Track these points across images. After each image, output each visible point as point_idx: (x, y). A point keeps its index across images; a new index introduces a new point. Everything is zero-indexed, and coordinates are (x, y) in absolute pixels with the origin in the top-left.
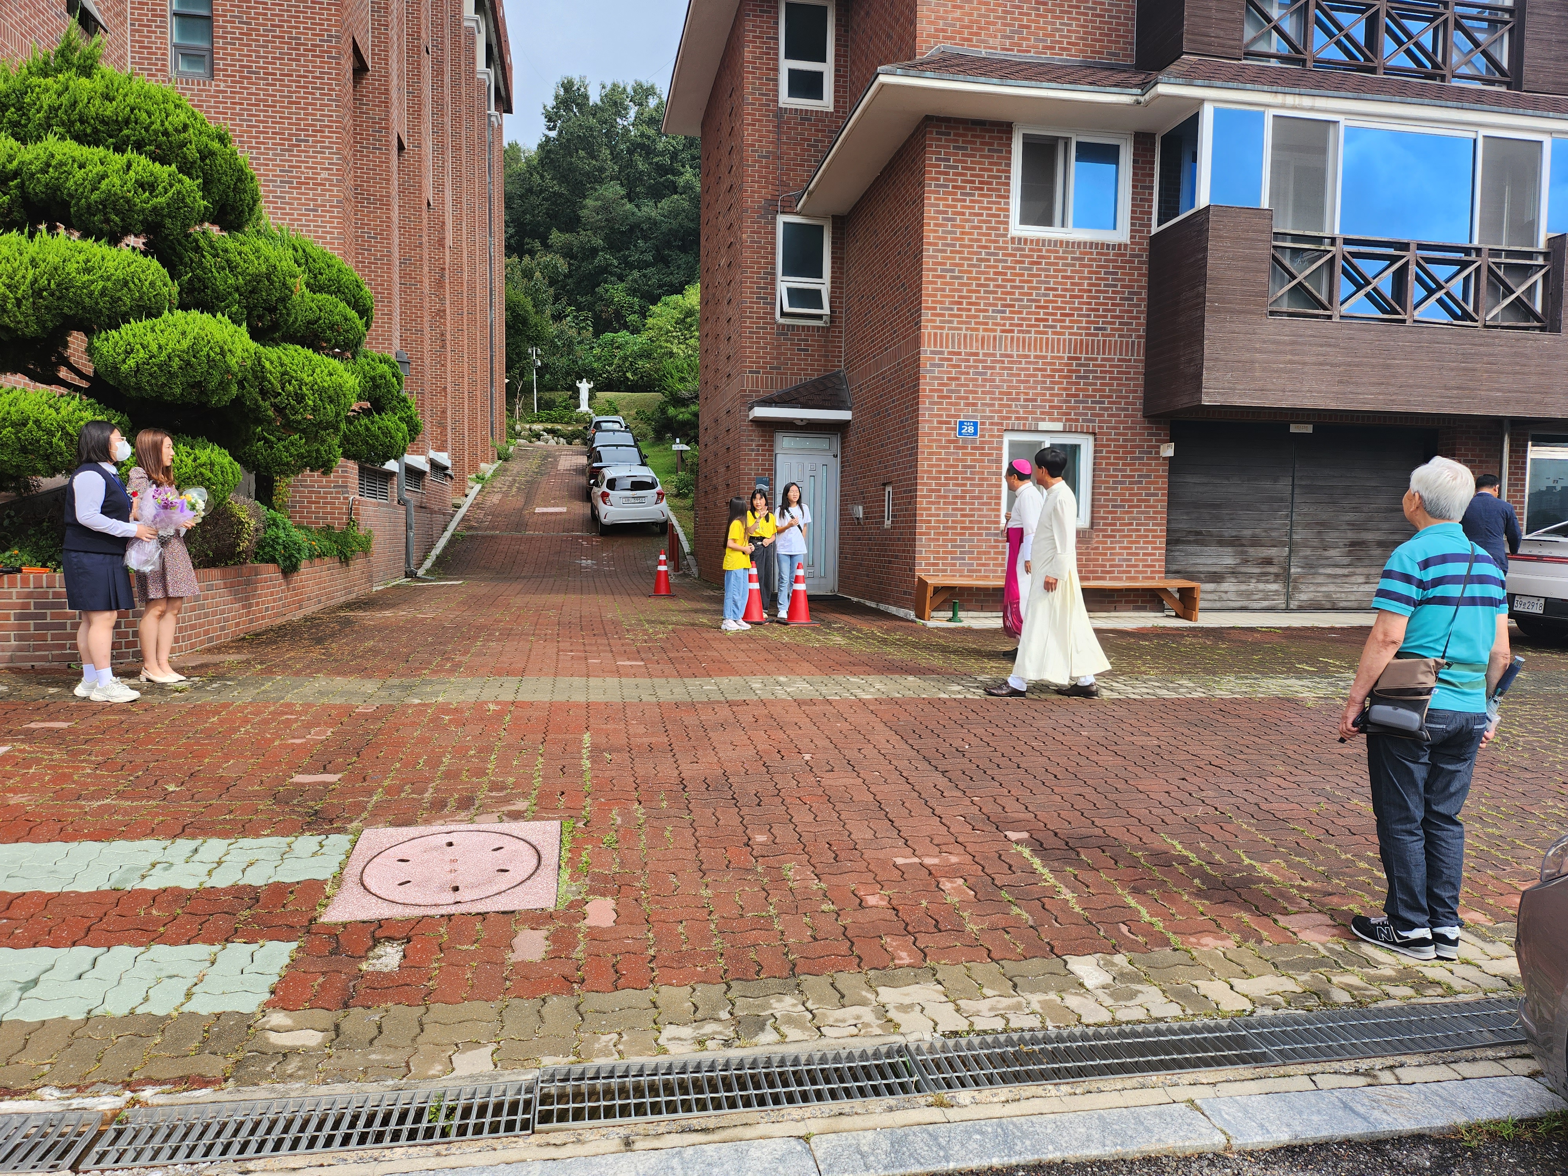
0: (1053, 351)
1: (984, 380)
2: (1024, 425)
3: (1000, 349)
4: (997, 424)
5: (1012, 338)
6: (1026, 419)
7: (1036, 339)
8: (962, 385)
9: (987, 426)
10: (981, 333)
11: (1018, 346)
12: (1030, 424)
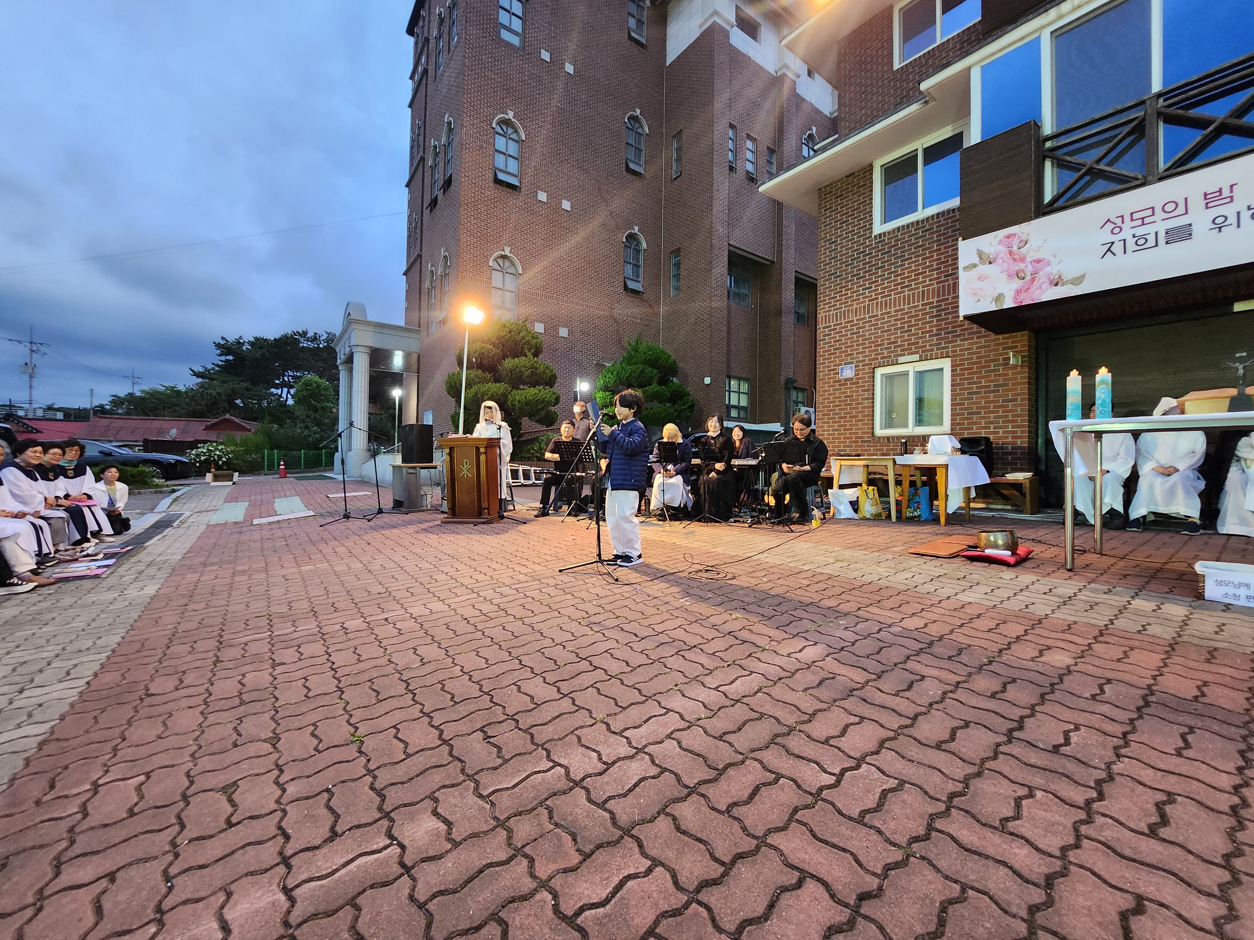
0: (909, 304)
1: (858, 337)
2: (888, 361)
3: (868, 313)
4: (867, 365)
5: (877, 303)
6: (890, 357)
7: (895, 298)
8: (843, 344)
9: (861, 367)
10: (855, 306)
11: (881, 308)
12: (893, 361)
